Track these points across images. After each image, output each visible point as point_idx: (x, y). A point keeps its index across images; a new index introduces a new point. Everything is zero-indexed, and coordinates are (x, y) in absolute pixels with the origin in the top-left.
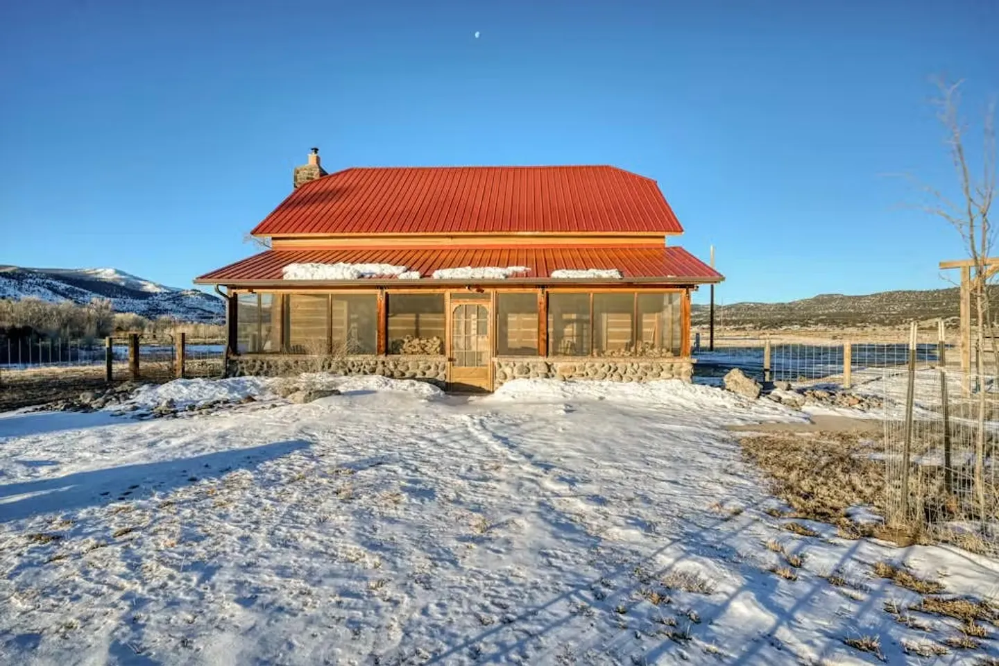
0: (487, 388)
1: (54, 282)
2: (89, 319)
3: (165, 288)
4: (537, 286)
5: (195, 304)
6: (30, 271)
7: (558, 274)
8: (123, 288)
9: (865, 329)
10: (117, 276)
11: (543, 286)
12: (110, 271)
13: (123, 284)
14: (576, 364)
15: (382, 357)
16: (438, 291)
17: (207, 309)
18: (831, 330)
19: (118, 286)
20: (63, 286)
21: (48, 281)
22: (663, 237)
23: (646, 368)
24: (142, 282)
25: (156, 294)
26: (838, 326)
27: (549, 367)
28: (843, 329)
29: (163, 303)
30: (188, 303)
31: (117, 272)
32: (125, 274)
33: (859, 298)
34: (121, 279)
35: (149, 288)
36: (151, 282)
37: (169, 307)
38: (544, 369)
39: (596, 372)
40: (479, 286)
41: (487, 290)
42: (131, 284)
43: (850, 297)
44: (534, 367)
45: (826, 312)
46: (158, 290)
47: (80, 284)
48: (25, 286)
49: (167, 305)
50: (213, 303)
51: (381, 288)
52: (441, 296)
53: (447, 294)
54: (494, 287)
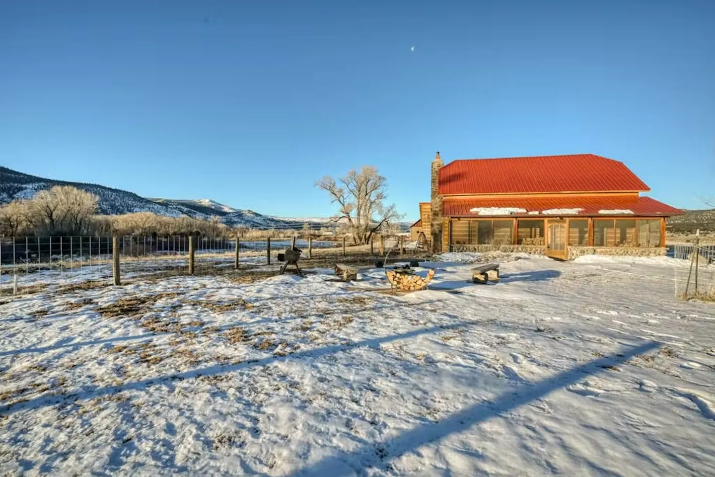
0: (564, 259)
1: (182, 207)
2: (210, 227)
3: (234, 209)
4: (589, 217)
5: (249, 219)
6: (170, 201)
7: (602, 212)
8: (214, 210)
9: (708, 235)
10: (210, 203)
11: (592, 217)
12: (207, 201)
13: (213, 207)
14: (608, 250)
15: (516, 246)
16: (542, 219)
17: (256, 221)
18: (677, 236)
19: (211, 209)
20: (185, 209)
21: (179, 207)
22: (637, 193)
23: (643, 252)
24: (222, 207)
25: (230, 213)
26: (683, 233)
27: (595, 251)
28: (687, 235)
29: (233, 218)
30: (246, 218)
31: (211, 201)
32: (214, 202)
33: (702, 212)
34: (213, 205)
35: (226, 210)
36: (226, 206)
37: (236, 220)
38: (593, 251)
39: (617, 253)
40: (562, 217)
41: (564, 219)
42: (218, 208)
43: (693, 211)
44: (587, 251)
45: (672, 222)
46: (231, 211)
47: (193, 208)
48: (169, 209)
49: (236, 219)
50: (258, 218)
51: (516, 218)
52: (543, 221)
53: (546, 220)
54: (569, 217)
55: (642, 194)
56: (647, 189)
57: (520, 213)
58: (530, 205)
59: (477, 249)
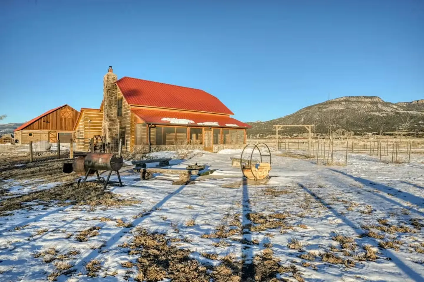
11: (222, 128)
22: (229, 115)
27: (223, 147)
40: (210, 127)
51: (189, 126)
52: (202, 129)
53: (203, 128)
54: (213, 127)
55: (231, 116)
56: (233, 114)
57: (192, 123)
58: (197, 119)
59: (167, 148)
